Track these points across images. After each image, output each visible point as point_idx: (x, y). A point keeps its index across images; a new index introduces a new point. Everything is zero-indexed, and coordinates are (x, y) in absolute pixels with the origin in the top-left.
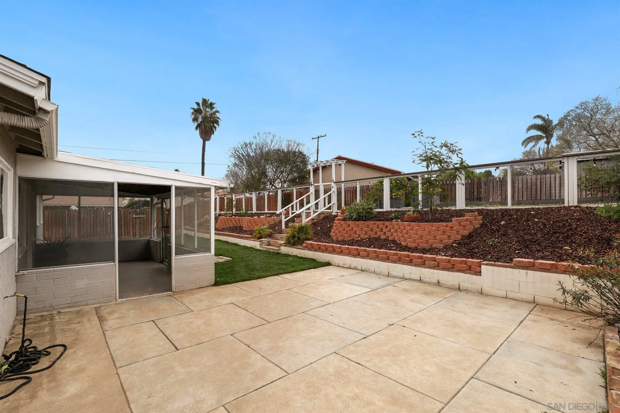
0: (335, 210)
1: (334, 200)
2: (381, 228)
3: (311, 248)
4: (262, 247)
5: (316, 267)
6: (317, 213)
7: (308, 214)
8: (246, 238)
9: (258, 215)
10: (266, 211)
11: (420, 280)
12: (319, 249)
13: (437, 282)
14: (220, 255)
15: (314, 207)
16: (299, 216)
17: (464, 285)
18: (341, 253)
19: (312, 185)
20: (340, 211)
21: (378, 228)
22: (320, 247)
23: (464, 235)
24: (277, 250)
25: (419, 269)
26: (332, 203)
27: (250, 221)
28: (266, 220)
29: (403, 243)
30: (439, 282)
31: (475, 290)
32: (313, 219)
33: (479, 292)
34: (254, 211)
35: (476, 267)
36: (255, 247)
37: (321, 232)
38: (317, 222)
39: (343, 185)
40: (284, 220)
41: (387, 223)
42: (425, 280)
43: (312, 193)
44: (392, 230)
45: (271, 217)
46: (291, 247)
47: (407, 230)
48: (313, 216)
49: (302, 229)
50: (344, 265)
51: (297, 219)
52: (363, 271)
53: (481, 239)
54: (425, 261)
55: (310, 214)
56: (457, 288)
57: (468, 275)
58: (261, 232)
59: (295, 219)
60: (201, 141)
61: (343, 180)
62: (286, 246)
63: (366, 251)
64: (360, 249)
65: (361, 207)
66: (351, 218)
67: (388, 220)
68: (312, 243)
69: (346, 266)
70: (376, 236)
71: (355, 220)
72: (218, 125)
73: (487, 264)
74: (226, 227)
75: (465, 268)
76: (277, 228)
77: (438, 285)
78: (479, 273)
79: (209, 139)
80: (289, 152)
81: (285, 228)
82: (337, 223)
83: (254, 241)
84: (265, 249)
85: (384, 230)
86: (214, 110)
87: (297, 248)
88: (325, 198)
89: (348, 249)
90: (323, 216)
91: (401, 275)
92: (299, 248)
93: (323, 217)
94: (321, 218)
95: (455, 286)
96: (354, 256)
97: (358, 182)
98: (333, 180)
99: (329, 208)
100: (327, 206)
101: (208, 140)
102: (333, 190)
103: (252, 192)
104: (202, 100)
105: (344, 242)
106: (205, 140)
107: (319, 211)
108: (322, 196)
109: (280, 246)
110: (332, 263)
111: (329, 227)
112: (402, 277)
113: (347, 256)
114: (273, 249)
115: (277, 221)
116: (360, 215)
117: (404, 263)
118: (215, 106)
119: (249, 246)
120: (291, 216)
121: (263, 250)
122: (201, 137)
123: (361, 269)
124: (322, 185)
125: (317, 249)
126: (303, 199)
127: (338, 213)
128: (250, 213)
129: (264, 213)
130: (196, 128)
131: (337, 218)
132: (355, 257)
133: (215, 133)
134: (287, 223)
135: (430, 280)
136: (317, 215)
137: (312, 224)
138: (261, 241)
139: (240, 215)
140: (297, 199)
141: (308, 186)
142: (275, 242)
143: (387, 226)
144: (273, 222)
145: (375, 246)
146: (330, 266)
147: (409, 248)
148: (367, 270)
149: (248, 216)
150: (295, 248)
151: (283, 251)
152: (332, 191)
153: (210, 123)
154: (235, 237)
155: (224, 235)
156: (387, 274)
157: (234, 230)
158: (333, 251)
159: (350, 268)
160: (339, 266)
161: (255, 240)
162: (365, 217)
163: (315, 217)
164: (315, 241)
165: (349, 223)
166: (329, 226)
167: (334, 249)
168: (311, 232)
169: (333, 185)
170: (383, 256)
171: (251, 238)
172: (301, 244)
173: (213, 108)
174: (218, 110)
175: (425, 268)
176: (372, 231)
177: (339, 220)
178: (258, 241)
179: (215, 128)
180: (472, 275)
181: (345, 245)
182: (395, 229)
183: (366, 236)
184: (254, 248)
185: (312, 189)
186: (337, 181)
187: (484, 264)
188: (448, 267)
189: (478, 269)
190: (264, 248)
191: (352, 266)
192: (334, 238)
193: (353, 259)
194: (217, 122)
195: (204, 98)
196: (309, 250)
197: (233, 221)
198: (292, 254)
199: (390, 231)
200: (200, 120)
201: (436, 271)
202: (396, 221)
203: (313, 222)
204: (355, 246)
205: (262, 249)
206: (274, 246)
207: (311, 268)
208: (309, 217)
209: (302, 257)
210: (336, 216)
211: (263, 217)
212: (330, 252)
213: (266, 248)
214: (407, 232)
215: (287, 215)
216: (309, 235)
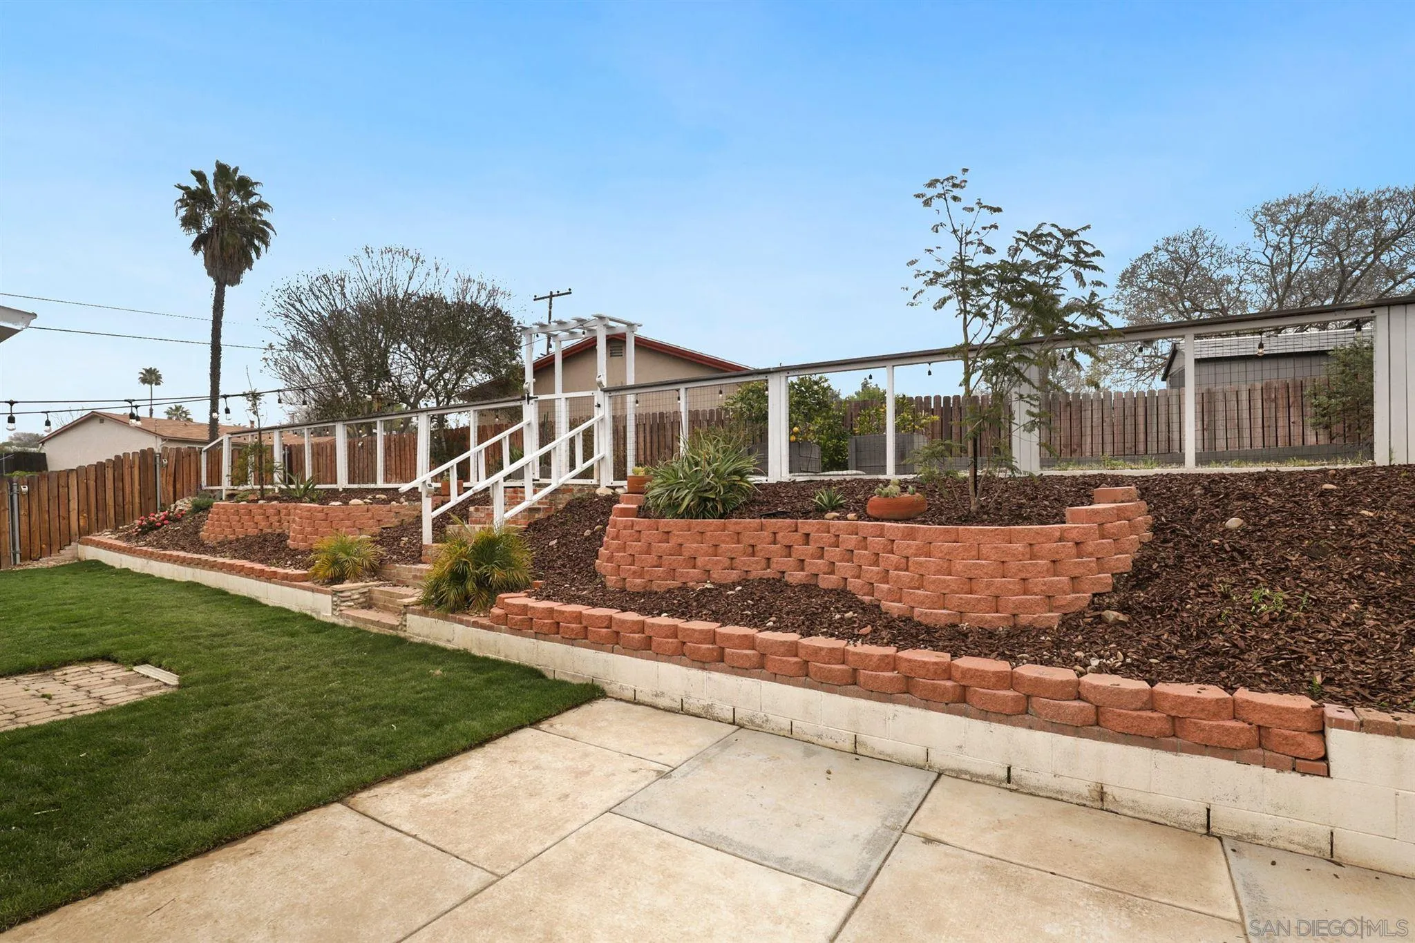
0: (605, 481)
1: (604, 446)
2: (786, 542)
3: (524, 624)
4: (341, 616)
5: (539, 716)
6: (546, 491)
7: (514, 496)
8: (287, 580)
9: (349, 494)
10: (380, 484)
11: (1009, 780)
12: (554, 629)
13: (1095, 794)
14: (144, 662)
15: (537, 468)
16: (484, 498)
17: (1228, 817)
18: (646, 646)
19: (529, 398)
20: (625, 483)
21: (775, 542)
22: (558, 623)
23: (1123, 570)
24: (392, 627)
25: (1001, 731)
26: (596, 457)
27: (310, 519)
28: (370, 514)
29: (894, 607)
30: (1102, 796)
31: (1296, 839)
32: (531, 510)
33: (1319, 850)
34: (342, 482)
35: (1301, 737)
36: (314, 615)
37: (559, 557)
38: (549, 518)
39: (630, 399)
40: (429, 514)
41: (809, 525)
42: (1032, 780)
43: (529, 424)
44: (833, 553)
45: (388, 502)
46: (446, 618)
47: (905, 553)
48: (531, 499)
49: (488, 549)
50: (657, 695)
51: (477, 510)
52: (742, 727)
53: (1202, 587)
54: (1028, 697)
55: (523, 493)
56: (1194, 826)
57: (1256, 770)
58: (343, 556)
59: (472, 509)
60: (211, 284)
61: (631, 381)
62: (424, 613)
63: (750, 642)
64: (729, 637)
65: (709, 469)
66: (672, 508)
67: (806, 515)
68: (525, 606)
69: (664, 702)
70: (768, 573)
71: (689, 513)
72: (267, 245)
73: (1362, 726)
74: (231, 537)
75: (1244, 739)
76: (405, 539)
77: (1099, 804)
78: (1320, 764)
79: (235, 281)
80: (461, 306)
81: (435, 541)
82: (620, 526)
83: (313, 590)
84: (351, 624)
85: (800, 550)
86: (253, 200)
87: (468, 624)
88: (572, 441)
89: (674, 631)
90: (567, 497)
91: (914, 751)
92: (475, 625)
93: (569, 504)
94: (561, 506)
95: (1185, 818)
96: (702, 663)
97: (682, 388)
98: (600, 384)
99: (587, 474)
100: (580, 466)
101: (232, 284)
102: (598, 414)
103: (334, 421)
104: (214, 169)
105: (649, 601)
106: (222, 281)
107: (555, 482)
108: (563, 434)
109: (405, 613)
110: (606, 688)
111: (588, 538)
112: (921, 762)
113: (669, 662)
114: (378, 623)
115: (410, 516)
116: (706, 495)
117: (931, 701)
118: (257, 189)
119: (295, 609)
120: (455, 499)
121: (344, 628)
122: (209, 274)
123: (730, 716)
124: (563, 400)
125: (545, 630)
126: (499, 445)
127: (617, 490)
128: (321, 490)
129: (368, 491)
130: (196, 246)
131: (617, 506)
132: (704, 669)
133: (256, 263)
134: (440, 525)
135: (1055, 783)
136: (546, 497)
137: (530, 525)
138: (335, 593)
139: (286, 496)
140: (480, 442)
141: (518, 403)
142: (391, 595)
143: (807, 535)
144: (396, 522)
145: (780, 618)
146: (600, 705)
147: (929, 630)
148: (758, 721)
149: (312, 501)
150: (461, 622)
151: (417, 631)
152: (597, 417)
153: (239, 235)
154: (250, 573)
155: (213, 566)
156: (848, 746)
157: (256, 548)
158: (614, 640)
159: (682, 711)
160: (635, 702)
161: (317, 586)
162: (724, 502)
163: (539, 503)
164: (539, 596)
165: (666, 525)
166: (588, 533)
167: (617, 633)
168: (524, 557)
169: (599, 396)
170: (830, 670)
171: (304, 578)
172: (486, 607)
173: (252, 194)
174: (264, 200)
175: (1030, 728)
176: (753, 554)
177: (625, 513)
178: (325, 593)
179: (258, 250)
180: (1280, 770)
181: (659, 615)
182: (843, 546)
183: (734, 575)
184: (312, 618)
185: (530, 413)
186: (613, 385)
187: (1342, 724)
188: (1152, 729)
189: (1312, 743)
190: (348, 617)
191: (693, 704)
192: (611, 581)
193: (696, 674)
194: (264, 239)
195: (223, 161)
196: (517, 630)
197: (258, 518)
198: (449, 646)
199: (821, 553)
200: (208, 223)
201: (1088, 747)
202: (838, 518)
203: (532, 521)
204: (698, 616)
205: (340, 622)
206: (385, 608)
207: (521, 727)
208: (519, 503)
209: (486, 659)
210: (613, 499)
211: (360, 502)
212: (598, 645)
213: (354, 619)
214: (904, 561)
215: (441, 495)
216: (517, 569)
